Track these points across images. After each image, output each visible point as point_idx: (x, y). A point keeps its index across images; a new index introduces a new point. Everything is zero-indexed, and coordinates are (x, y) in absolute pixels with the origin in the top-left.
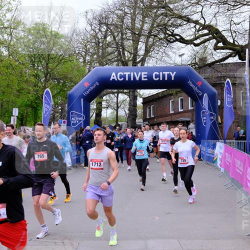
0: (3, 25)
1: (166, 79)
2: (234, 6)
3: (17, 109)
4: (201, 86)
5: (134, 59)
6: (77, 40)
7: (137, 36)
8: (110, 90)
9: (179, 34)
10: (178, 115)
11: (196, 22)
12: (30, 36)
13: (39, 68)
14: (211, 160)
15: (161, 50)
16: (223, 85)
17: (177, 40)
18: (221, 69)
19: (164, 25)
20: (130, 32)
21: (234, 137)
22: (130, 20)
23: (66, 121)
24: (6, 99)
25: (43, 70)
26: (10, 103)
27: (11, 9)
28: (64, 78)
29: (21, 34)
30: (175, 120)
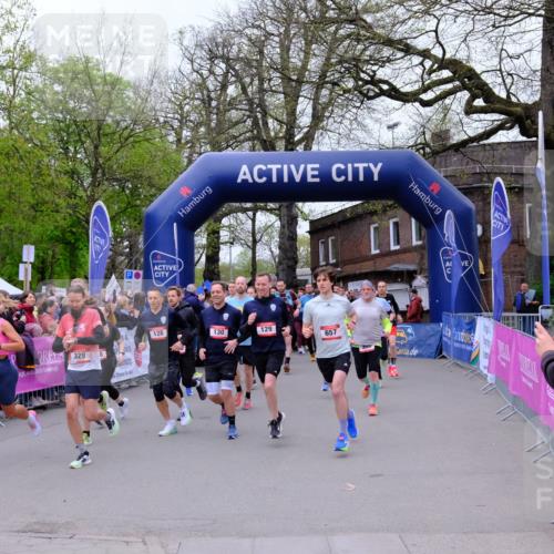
1: (361, 178)
2: (507, 17)
3: (33, 247)
4: (438, 193)
5: (289, 137)
6: (161, 93)
7: (294, 84)
8: (238, 204)
9: (386, 78)
10: (387, 259)
11: (425, 54)
12: (56, 85)
13: (79, 156)
14: (466, 357)
15: (347, 115)
16: (487, 192)
17: (383, 93)
18: (481, 155)
19: (354, 59)
20: (278, 75)
22: (278, 50)
23: (141, 272)
24: (7, 224)
25: (86, 161)
26: (14, 234)
27: (13, 26)
28: (134, 177)
29: (38, 81)
30: (382, 269)
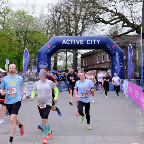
1: (94, 44)
2: (133, 2)
3: (9, 60)
4: (114, 48)
5: (76, 32)
6: (43, 21)
7: (77, 19)
8: (62, 50)
9: (102, 18)
10: (101, 65)
11: (112, 11)
12: (15, 18)
13: (21, 36)
14: (121, 90)
15: (91, 27)
16: (127, 48)
17: (100, 21)
18: (126, 38)
19: (93, 12)
20: (73, 16)
21: (134, 77)
22: (73, 10)
23: (37, 67)
24: (2, 54)
25: (23, 38)
26: (4, 56)
27: (4, 2)
28: (35, 42)
29: (11, 17)
30: (99, 67)
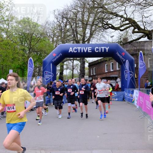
0: (4, 19)
1: (103, 51)
2: (145, 6)
3: (12, 70)
4: (124, 55)
5: (83, 40)
6: (49, 28)
7: (85, 25)
8: (69, 58)
9: (111, 23)
10: (110, 73)
11: (122, 17)
12: (20, 25)
13: (25, 45)
14: (131, 101)
15: (100, 34)
16: (138, 55)
17: (110, 27)
18: (136, 45)
19: (102, 18)
20: (81, 22)
22: (81, 16)
23: (42, 77)
24: (5, 64)
25: (27, 46)
26: (7, 66)
27: (8, 9)
28: (40, 51)
29: (15, 24)
30: (108, 76)
